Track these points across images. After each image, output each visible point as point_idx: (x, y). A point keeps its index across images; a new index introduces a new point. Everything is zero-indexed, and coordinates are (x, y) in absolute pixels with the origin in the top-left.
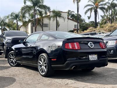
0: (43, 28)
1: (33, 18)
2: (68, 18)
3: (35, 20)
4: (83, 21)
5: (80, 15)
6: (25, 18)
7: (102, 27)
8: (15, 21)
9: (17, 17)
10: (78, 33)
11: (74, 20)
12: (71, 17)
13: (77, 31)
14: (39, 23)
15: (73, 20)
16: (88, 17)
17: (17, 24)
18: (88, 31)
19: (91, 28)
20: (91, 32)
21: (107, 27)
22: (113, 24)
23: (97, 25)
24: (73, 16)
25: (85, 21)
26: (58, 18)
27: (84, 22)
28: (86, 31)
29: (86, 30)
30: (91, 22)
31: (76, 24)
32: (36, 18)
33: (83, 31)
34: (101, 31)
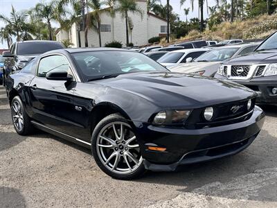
0: (101, 33)
1: (79, 14)
2: (148, 13)
3: (85, 17)
4: (175, 19)
5: (171, 7)
6: (64, 15)
7: (215, 30)
8: (45, 21)
9: (47, 11)
10: (168, 42)
11: (160, 15)
12: (154, 10)
13: (167, 39)
14: (92, 24)
15: (156, 16)
16: (185, 10)
17: (50, 25)
18: (187, 37)
19: (193, 31)
20: (194, 39)
21: (224, 29)
22: (235, 23)
23: (204, 26)
24: (157, 8)
25: (179, 19)
26: (130, 13)
27: (177, 20)
28: (184, 39)
29: (184, 36)
30: (192, 20)
31: (165, 24)
32: (86, 13)
33: (178, 37)
34: (213, 38)
